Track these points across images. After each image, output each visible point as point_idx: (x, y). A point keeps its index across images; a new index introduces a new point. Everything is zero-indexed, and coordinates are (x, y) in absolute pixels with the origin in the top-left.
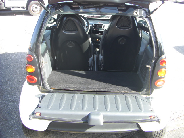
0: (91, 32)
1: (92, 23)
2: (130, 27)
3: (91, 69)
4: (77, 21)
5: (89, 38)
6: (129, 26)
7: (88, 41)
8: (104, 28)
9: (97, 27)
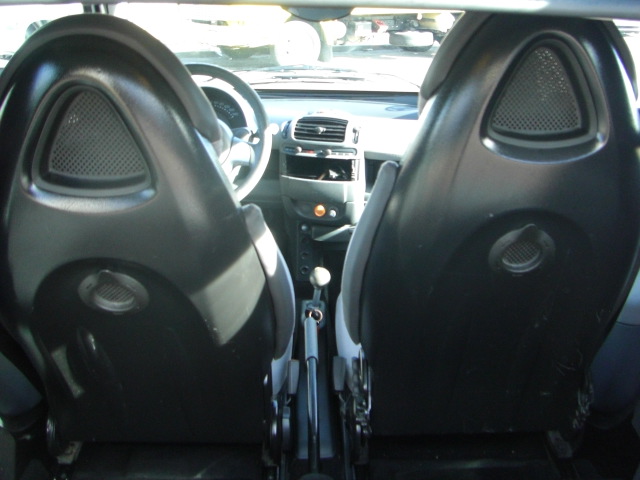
0: (283, 165)
1: (285, 114)
2: (594, 141)
3: (286, 423)
4: (148, 99)
5: (259, 233)
6: (584, 131)
7: (248, 256)
8: (356, 141)
9: (314, 135)
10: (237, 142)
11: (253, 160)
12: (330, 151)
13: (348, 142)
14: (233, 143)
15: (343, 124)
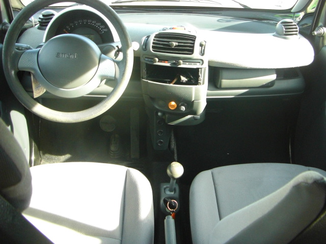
8: (202, 53)
9: (168, 48)
10: (104, 59)
11: (118, 76)
12: (181, 61)
13: (196, 55)
14: (100, 60)
15: (193, 38)
